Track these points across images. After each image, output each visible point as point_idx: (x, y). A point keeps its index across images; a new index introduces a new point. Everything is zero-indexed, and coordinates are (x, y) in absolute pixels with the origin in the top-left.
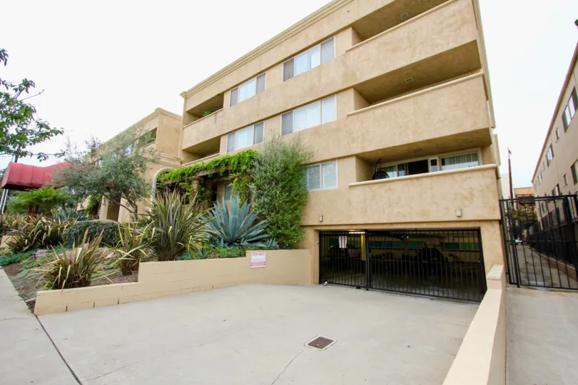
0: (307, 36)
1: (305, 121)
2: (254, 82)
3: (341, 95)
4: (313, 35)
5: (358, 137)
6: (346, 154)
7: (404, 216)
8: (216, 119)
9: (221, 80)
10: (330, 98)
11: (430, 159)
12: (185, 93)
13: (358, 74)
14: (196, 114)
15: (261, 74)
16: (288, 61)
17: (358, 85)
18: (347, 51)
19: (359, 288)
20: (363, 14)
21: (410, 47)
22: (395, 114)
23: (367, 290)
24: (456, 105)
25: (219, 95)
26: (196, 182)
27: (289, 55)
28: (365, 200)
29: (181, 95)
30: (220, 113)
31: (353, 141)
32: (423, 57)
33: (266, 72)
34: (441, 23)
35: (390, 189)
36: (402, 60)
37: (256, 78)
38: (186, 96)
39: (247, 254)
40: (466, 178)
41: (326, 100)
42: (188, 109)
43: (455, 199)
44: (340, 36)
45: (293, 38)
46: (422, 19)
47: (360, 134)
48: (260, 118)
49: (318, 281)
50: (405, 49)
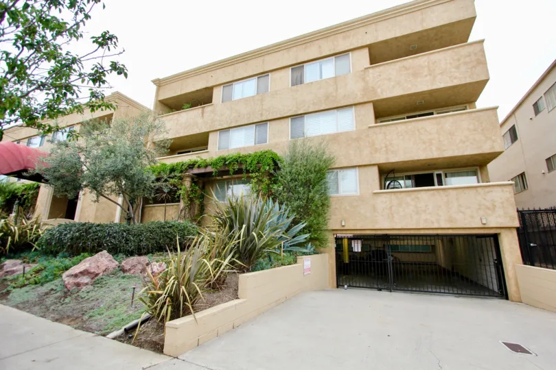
0: (320, 47)
1: (318, 128)
2: (254, 81)
3: (359, 107)
4: (327, 47)
5: (381, 148)
6: (369, 163)
7: (433, 223)
8: (203, 113)
9: (211, 74)
10: (347, 108)
11: (436, 172)
12: (159, 80)
13: (379, 90)
14: (172, 105)
15: (263, 74)
16: (298, 67)
17: (377, 101)
18: (366, 69)
19: (380, 290)
20: (381, 38)
21: (430, 75)
22: (418, 130)
23: (391, 291)
24: (475, 130)
25: (206, 89)
26: (189, 179)
27: (299, 61)
28: (391, 208)
29: (154, 82)
30: (208, 108)
31: (376, 150)
32: (442, 85)
33: (270, 74)
34: (459, 60)
35: (418, 198)
36: (423, 85)
37: (256, 77)
38: (159, 83)
39: (298, 260)
40: (488, 192)
41: (341, 110)
42: (161, 98)
43: (479, 209)
44: (357, 53)
45: (303, 46)
46: (441, 53)
47: (383, 145)
48: (264, 119)
49: (335, 285)
50: (426, 76)
